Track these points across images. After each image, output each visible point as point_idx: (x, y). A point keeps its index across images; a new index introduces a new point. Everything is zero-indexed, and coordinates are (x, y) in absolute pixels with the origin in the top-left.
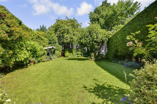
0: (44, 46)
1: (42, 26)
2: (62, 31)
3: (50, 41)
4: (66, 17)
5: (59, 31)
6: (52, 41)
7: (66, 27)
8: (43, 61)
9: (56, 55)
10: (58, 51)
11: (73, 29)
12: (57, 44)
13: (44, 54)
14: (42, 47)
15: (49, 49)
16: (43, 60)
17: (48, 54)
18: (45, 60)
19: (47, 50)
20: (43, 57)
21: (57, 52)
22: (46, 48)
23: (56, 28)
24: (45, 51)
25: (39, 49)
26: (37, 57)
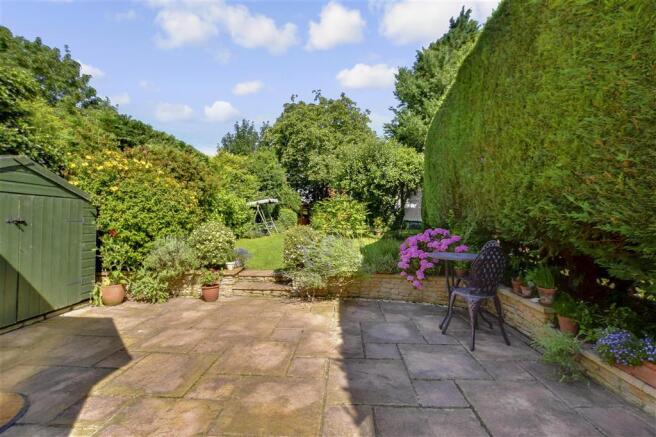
0: (248, 198)
1: (240, 124)
2: (302, 145)
3: (265, 181)
4: (314, 95)
5: (293, 146)
6: (270, 182)
7: (315, 130)
8: (246, 237)
9: (282, 221)
10: (290, 211)
11: (339, 135)
12: (286, 188)
13: (248, 219)
14: (243, 201)
15: (261, 205)
16: (246, 234)
17: (258, 219)
18: (252, 233)
19: (255, 208)
20: (245, 226)
21: (285, 212)
22: (254, 203)
23: (284, 135)
24: (252, 211)
25: (237, 208)
26: (233, 225)
